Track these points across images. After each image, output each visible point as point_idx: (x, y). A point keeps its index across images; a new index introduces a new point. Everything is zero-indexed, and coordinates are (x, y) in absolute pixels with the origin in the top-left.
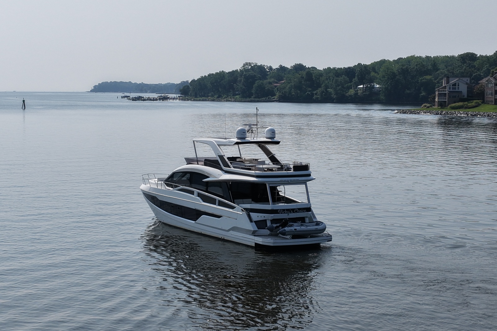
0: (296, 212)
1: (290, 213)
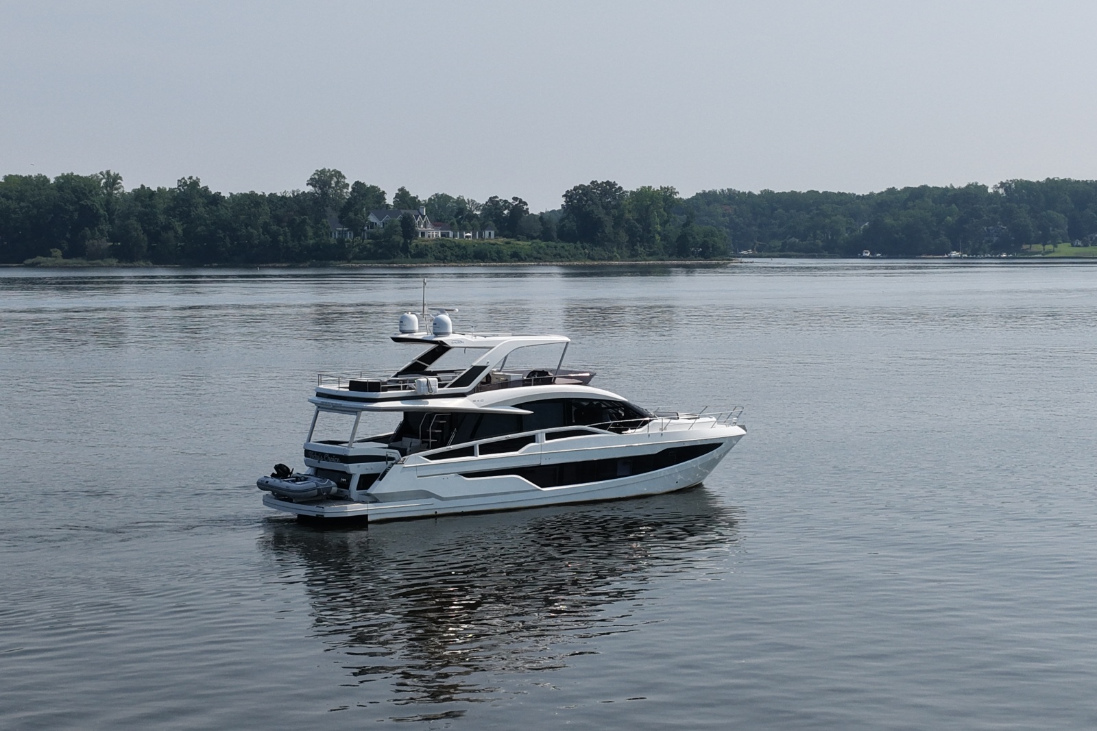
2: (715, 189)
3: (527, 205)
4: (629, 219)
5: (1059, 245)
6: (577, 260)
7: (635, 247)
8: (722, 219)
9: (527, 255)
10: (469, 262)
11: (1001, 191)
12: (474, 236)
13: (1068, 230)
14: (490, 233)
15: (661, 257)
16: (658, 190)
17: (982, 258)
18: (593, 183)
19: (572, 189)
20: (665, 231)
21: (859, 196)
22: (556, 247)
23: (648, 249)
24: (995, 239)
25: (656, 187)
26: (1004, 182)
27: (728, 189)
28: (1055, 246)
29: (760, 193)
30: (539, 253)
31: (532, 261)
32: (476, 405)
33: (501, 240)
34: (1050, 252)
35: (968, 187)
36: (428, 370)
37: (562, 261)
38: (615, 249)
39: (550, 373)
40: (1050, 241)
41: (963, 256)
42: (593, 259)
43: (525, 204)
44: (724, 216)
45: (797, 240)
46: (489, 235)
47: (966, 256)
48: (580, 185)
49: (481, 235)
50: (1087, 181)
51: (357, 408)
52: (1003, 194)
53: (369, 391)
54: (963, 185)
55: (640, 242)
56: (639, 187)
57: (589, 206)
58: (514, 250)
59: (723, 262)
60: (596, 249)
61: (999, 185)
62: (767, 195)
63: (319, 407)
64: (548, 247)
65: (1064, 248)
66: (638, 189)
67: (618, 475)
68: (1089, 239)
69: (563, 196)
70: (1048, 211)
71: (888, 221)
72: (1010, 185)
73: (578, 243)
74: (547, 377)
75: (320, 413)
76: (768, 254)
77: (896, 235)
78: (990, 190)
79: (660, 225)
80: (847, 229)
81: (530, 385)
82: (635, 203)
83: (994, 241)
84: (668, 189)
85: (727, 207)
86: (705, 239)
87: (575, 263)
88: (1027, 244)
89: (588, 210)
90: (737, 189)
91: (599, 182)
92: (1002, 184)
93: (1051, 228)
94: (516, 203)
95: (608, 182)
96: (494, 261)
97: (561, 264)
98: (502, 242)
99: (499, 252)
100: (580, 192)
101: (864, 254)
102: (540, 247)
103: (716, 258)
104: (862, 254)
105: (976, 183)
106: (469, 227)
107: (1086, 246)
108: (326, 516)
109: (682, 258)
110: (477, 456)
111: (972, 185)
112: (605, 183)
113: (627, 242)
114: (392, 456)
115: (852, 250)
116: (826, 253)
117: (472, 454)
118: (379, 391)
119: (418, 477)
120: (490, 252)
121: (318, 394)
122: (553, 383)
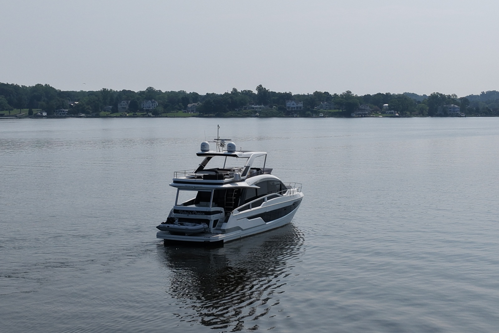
0: (195, 214)
1: (189, 214)
32: (248, 184)
36: (204, 169)
39: (261, 170)
53: (218, 180)
75: (180, 191)
108: (211, 241)
110: (251, 209)
114: (221, 210)
117: (249, 209)
118: (223, 179)
119: (237, 220)
121: (175, 182)
122: (263, 174)
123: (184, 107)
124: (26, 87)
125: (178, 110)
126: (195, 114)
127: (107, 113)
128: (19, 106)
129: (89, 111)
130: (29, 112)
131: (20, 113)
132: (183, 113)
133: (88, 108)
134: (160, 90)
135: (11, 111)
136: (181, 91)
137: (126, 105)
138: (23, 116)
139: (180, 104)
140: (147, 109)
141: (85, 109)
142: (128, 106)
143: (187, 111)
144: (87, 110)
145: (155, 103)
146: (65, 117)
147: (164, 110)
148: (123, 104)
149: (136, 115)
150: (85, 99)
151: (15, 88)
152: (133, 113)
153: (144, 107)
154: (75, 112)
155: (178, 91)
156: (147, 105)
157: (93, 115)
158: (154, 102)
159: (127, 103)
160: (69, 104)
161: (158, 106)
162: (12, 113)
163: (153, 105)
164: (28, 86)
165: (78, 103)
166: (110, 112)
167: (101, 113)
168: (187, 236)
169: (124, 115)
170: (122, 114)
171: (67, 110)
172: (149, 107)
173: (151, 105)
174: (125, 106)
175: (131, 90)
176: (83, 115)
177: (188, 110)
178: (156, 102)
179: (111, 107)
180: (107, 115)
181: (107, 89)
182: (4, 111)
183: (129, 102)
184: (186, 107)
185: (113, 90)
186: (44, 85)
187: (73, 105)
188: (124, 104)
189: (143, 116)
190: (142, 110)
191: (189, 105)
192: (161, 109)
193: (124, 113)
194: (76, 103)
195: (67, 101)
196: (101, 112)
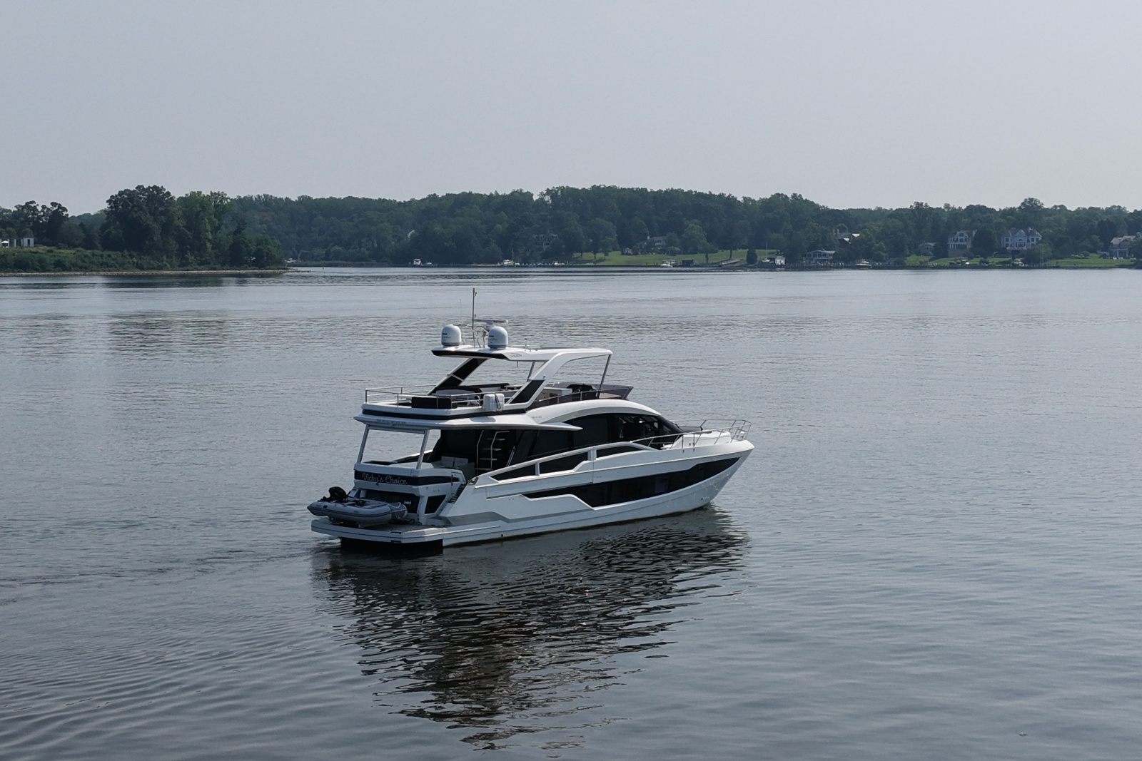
0: (389, 481)
1: (380, 482)
2: (251, 195)
3: (67, 211)
4: (179, 226)
5: (610, 253)
6: (125, 269)
7: (186, 256)
8: (260, 226)
9: (71, 264)
10: (9, 272)
11: (547, 198)
12: (11, 243)
13: (617, 238)
14: (29, 241)
15: (214, 266)
16: (208, 195)
17: (534, 267)
18: (138, 187)
19: (117, 194)
20: (215, 238)
21: (400, 203)
22: (102, 256)
23: (199, 258)
24: (545, 247)
25: (206, 193)
26: (550, 189)
27: (264, 195)
28: (606, 255)
29: (297, 199)
30: (84, 262)
31: (77, 271)
32: (535, 421)
33: (41, 249)
34: (601, 260)
35: (513, 193)
36: (461, 385)
37: (109, 271)
38: (165, 258)
39: (594, 388)
40: (601, 250)
41: (516, 264)
42: (142, 268)
43: (65, 209)
44: (261, 223)
45: (340, 248)
46: (28, 243)
47: (519, 264)
48: (125, 190)
49: (19, 243)
50: (633, 189)
51: (423, 426)
52: (548, 201)
53: (439, 408)
54: (508, 193)
55: (190, 250)
56: (188, 193)
57: (136, 212)
58: (57, 258)
59: (279, 271)
60: (145, 258)
61: (545, 192)
62: (305, 201)
63: (369, 426)
64: (93, 255)
65: (615, 256)
66: (187, 195)
67: (656, 492)
68: (639, 247)
69: (107, 201)
70: (597, 219)
71: (438, 228)
72: (556, 192)
73: (125, 251)
74: (591, 391)
76: (314, 263)
77: (446, 243)
78: (535, 198)
79: (211, 232)
80: (394, 236)
81: (578, 400)
82: (184, 209)
83: (545, 250)
84: (219, 194)
85: (265, 214)
86: (259, 247)
87: (124, 273)
88: (578, 252)
89: (135, 216)
90: (274, 195)
91: (145, 187)
92: (548, 191)
93: (601, 236)
94: (55, 208)
95: (155, 186)
96: (37, 270)
97: (109, 273)
98: (43, 250)
99: (41, 261)
100: (126, 196)
101: (415, 263)
102: (86, 256)
103: (271, 267)
104: (412, 263)
105: (521, 190)
106: (4, 234)
107: (636, 254)
109: (235, 267)
110: (538, 475)
111: (517, 192)
112: (152, 188)
113: (177, 250)
114: (457, 476)
115: (402, 259)
116: (374, 262)
117: (534, 474)
118: (450, 408)
119: (488, 498)
120: (32, 261)
121: (366, 412)
122: (597, 398)
123: (1102, 243)
124: (754, 200)
125: (1087, 252)
126: (1127, 262)
127: (922, 258)
128: (727, 243)
129: (882, 253)
130: (748, 257)
131: (730, 259)
132: (1100, 259)
133: (880, 249)
134: (1062, 205)
135: (709, 255)
136: (1115, 206)
137: (966, 240)
138: (736, 265)
139: (1095, 237)
140: (1016, 248)
141: (873, 248)
142: (970, 243)
143: (1108, 254)
144: (876, 253)
145: (1034, 235)
146: (826, 268)
147: (1052, 252)
148: (959, 238)
149: (987, 263)
150: (874, 227)
151: (727, 203)
152: (979, 260)
153: (1007, 245)
154: (848, 258)
155: (1107, 208)
156: (1017, 239)
157: (889, 264)
158: (1032, 233)
159: (970, 235)
160: (840, 237)
161: (1041, 242)
162: (713, 258)
163: (1028, 241)
164: (757, 199)
165: (858, 235)
166: (930, 255)
167: (908, 258)
168: (360, 528)
169: (958, 263)
170: (955, 260)
171: (833, 252)
172: (1020, 246)
173: (1025, 240)
174: (965, 243)
175: (988, 207)
176: (865, 263)
177: (1111, 252)
178: (1037, 233)
179: (932, 244)
180: (921, 263)
181: (924, 204)
182: (697, 253)
183: (974, 233)
184: (1107, 246)
185: (952, 206)
186: (789, 196)
187: (849, 241)
188: (962, 238)
189: (1004, 266)
190: (1003, 252)
191: (1115, 241)
192: (1045, 249)
193: (960, 259)
194: (855, 235)
195: (836, 232)
196: (909, 256)
